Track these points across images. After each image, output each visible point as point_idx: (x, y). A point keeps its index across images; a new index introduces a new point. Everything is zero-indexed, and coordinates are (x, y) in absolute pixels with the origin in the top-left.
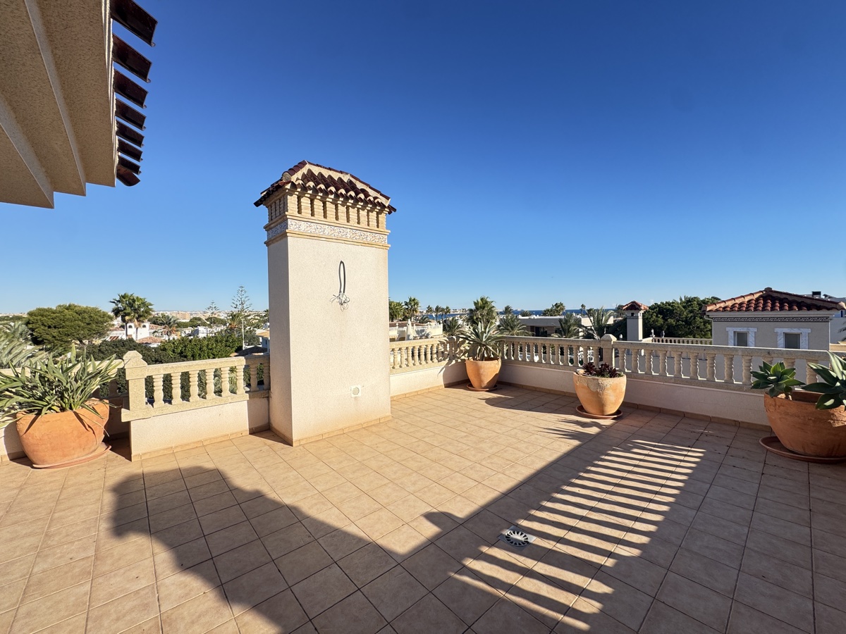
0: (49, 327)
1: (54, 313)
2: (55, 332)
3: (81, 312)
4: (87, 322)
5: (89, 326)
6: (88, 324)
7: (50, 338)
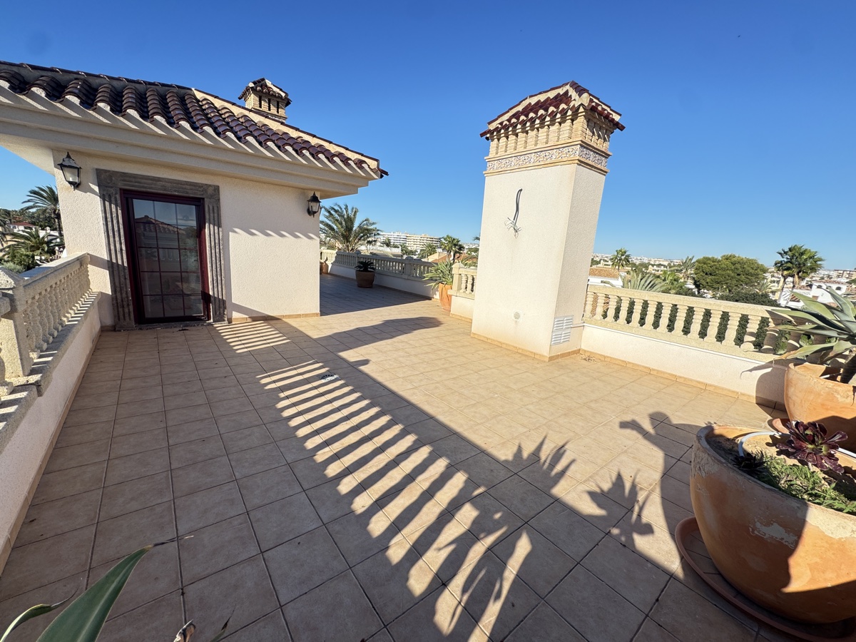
0: (706, 274)
1: (713, 262)
2: (709, 279)
3: (741, 263)
4: (738, 272)
5: (739, 277)
6: (738, 275)
7: (705, 283)
